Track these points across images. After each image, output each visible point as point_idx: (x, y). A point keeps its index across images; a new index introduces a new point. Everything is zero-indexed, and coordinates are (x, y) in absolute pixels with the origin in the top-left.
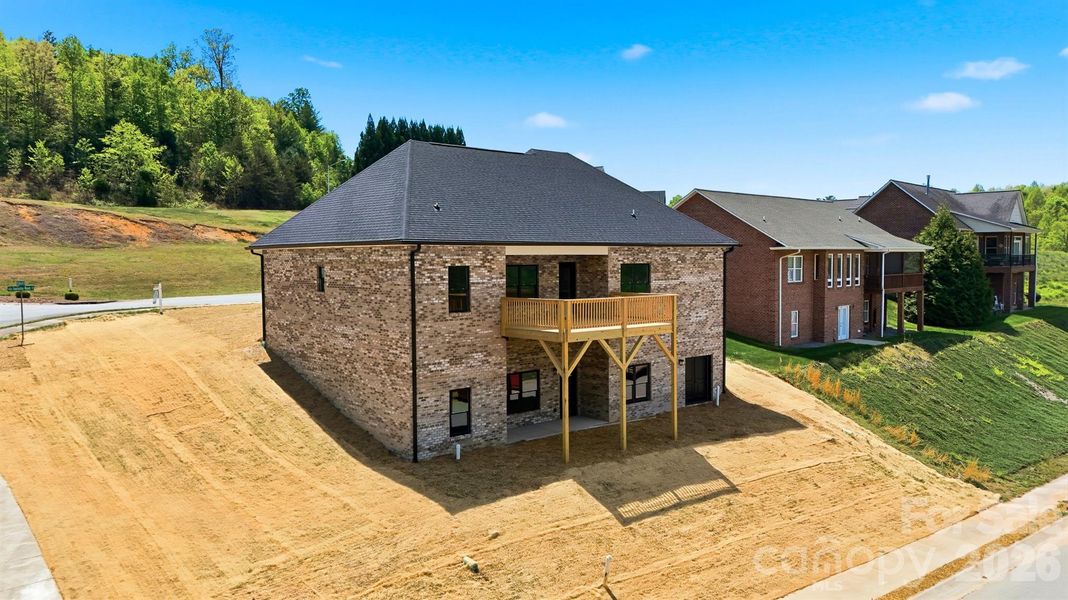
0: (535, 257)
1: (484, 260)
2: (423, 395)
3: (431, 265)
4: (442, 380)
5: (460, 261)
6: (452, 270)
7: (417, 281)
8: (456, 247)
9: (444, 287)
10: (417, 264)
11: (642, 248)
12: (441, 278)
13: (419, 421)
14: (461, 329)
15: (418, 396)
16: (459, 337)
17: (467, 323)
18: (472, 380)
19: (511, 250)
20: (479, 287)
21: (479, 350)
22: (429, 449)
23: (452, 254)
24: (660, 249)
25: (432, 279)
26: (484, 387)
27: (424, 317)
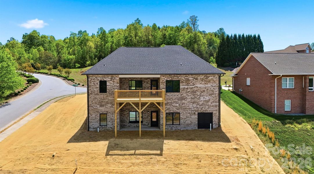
0: (141, 78)
1: (112, 79)
2: (91, 114)
3: (94, 80)
4: (97, 111)
5: (103, 79)
6: (101, 82)
7: (89, 84)
8: (102, 75)
9: (98, 86)
10: (89, 80)
11: (176, 75)
12: (97, 84)
13: (90, 121)
14: (103, 97)
15: (89, 114)
16: (103, 100)
17: (105, 96)
18: (107, 112)
19: (121, 76)
20: (109, 86)
21: (109, 103)
22: (93, 128)
23: (100, 77)
24: (184, 76)
25: (94, 84)
26: (111, 114)
27: (91, 94)
